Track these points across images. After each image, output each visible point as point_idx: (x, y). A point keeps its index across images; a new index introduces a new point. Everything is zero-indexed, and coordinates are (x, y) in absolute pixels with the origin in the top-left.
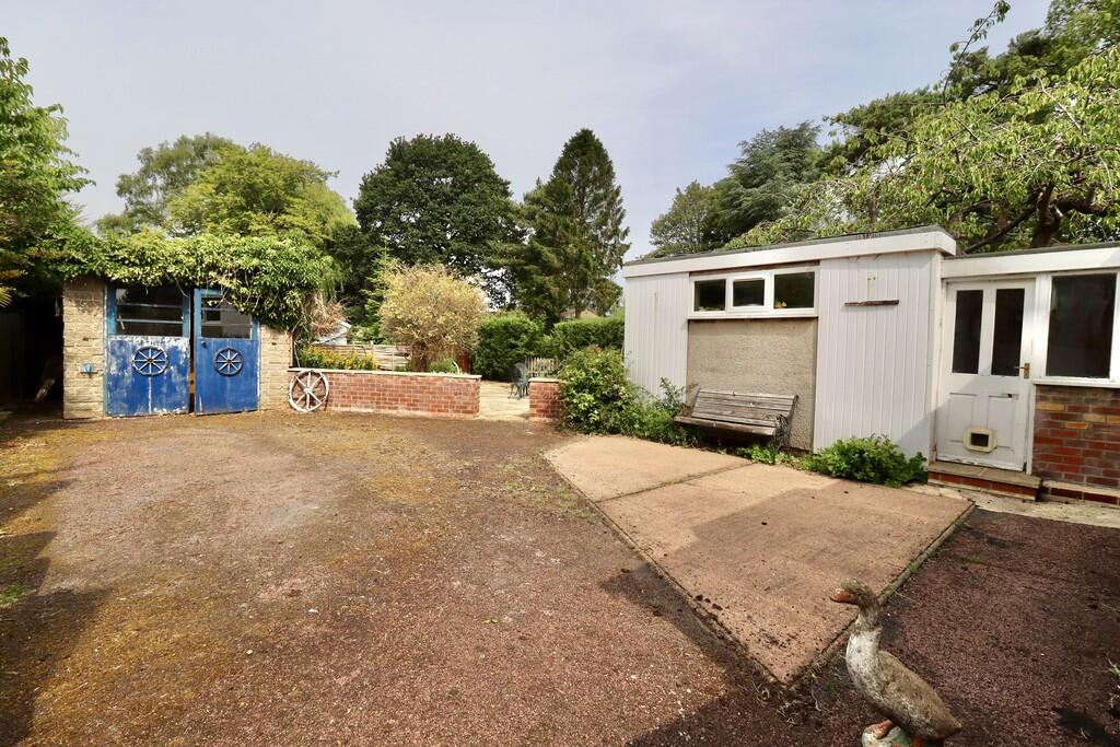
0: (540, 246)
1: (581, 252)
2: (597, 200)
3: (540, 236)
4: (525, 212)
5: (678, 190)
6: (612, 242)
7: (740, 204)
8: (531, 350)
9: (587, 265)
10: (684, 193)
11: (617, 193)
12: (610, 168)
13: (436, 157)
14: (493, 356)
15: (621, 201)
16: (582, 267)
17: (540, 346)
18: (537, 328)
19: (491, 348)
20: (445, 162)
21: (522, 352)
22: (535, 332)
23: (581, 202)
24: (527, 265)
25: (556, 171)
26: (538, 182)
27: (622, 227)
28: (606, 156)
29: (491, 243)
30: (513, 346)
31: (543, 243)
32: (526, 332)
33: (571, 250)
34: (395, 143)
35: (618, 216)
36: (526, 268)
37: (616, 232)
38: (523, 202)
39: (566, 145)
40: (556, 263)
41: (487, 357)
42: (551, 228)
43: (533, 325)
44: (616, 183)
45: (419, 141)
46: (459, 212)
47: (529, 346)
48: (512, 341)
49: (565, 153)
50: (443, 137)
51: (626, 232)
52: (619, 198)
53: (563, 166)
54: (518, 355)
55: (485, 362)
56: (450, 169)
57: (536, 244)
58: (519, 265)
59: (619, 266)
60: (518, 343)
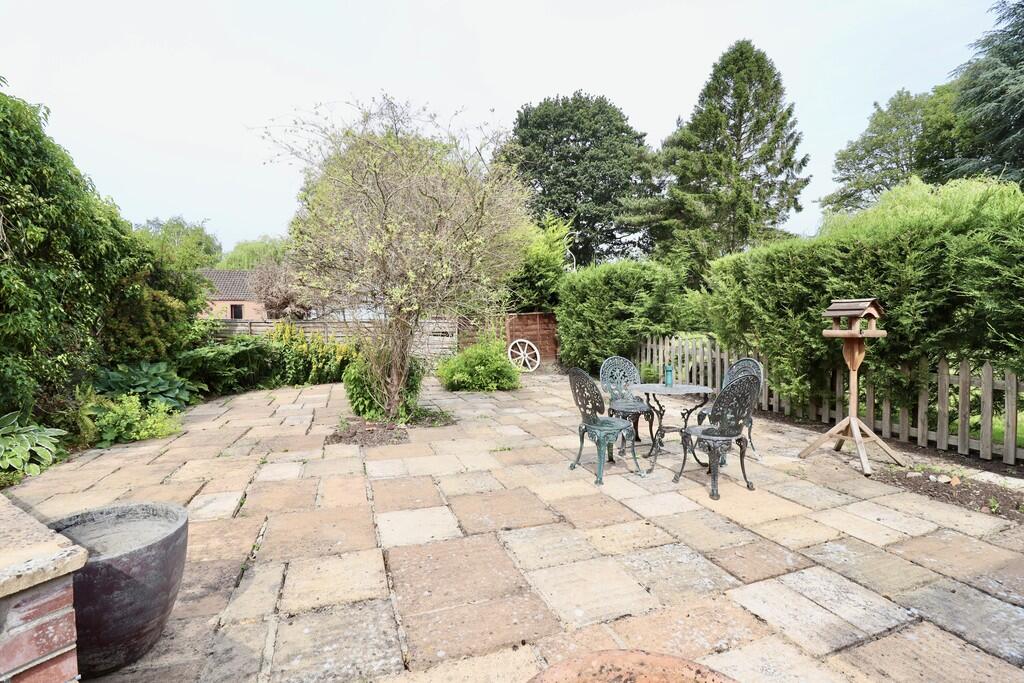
0: (681, 193)
1: (739, 193)
2: (759, 127)
3: (683, 181)
4: (662, 159)
5: (875, 104)
6: (782, 177)
7: (1003, 92)
8: (659, 322)
9: (748, 209)
10: (885, 109)
11: (789, 112)
12: (777, 84)
13: (561, 116)
14: (590, 335)
15: (793, 124)
16: (740, 211)
17: (676, 312)
18: (671, 277)
19: (585, 320)
20: (572, 120)
21: (639, 327)
22: (668, 286)
23: (737, 133)
24: (666, 219)
25: (702, 101)
26: (679, 121)
27: (798, 157)
28: (771, 70)
29: (622, 201)
30: (623, 316)
31: (688, 189)
32: (648, 287)
33: (726, 193)
34: (522, 111)
35: (791, 143)
36: (666, 222)
37: (788, 162)
38: (660, 149)
39: (715, 66)
40: (704, 211)
41: (580, 336)
42: (696, 170)
43: (660, 271)
44: (786, 101)
45: (546, 104)
46: (586, 170)
47: (655, 315)
48: (620, 305)
49: (715, 77)
50: (571, 96)
51: (804, 162)
52: (791, 119)
53: (713, 91)
54: (633, 332)
55: (577, 345)
56: (575, 127)
57: (677, 192)
58: (658, 220)
59: (792, 210)
60: (633, 308)
